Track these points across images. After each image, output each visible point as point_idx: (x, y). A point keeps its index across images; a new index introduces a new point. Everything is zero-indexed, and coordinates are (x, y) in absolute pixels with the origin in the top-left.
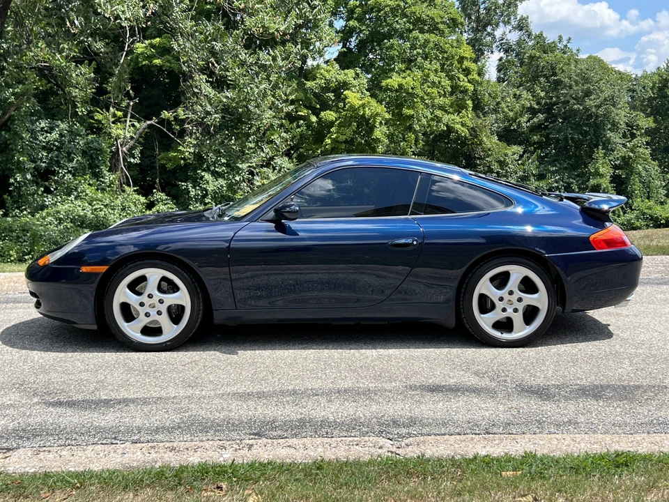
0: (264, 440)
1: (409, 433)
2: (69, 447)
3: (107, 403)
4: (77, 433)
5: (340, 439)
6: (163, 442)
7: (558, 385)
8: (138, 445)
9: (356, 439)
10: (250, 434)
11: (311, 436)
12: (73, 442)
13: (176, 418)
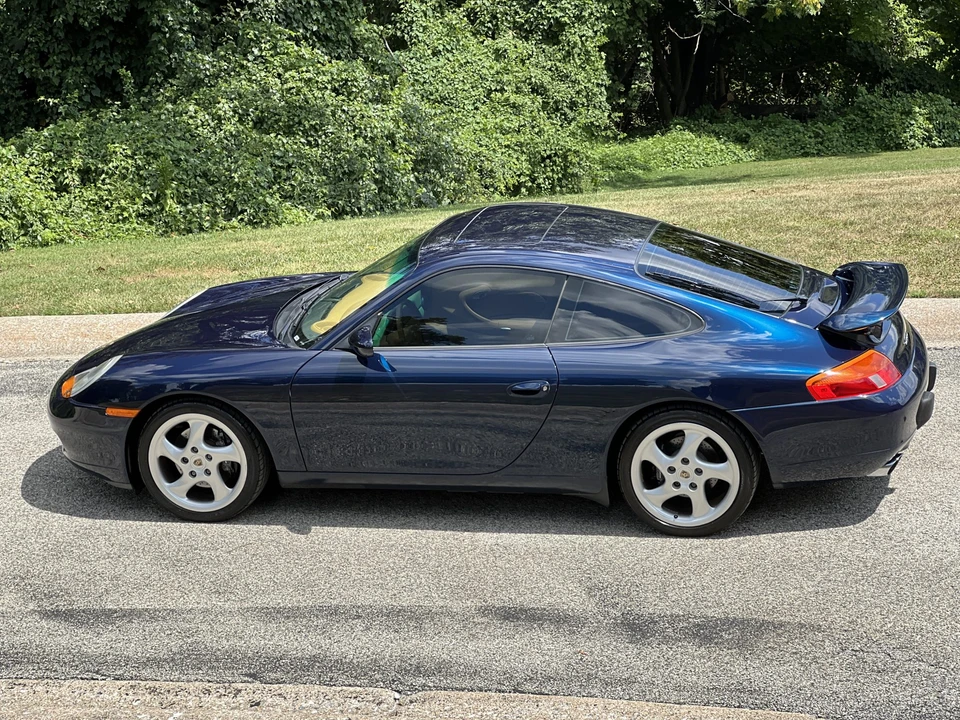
0: (257, 684)
1: (424, 685)
2: (46, 681)
3: (107, 616)
4: (59, 662)
5: (339, 689)
6: (146, 680)
7: (678, 616)
8: (118, 682)
9: (358, 689)
10: (246, 675)
11: (311, 682)
12: (53, 674)
13: (175, 645)
